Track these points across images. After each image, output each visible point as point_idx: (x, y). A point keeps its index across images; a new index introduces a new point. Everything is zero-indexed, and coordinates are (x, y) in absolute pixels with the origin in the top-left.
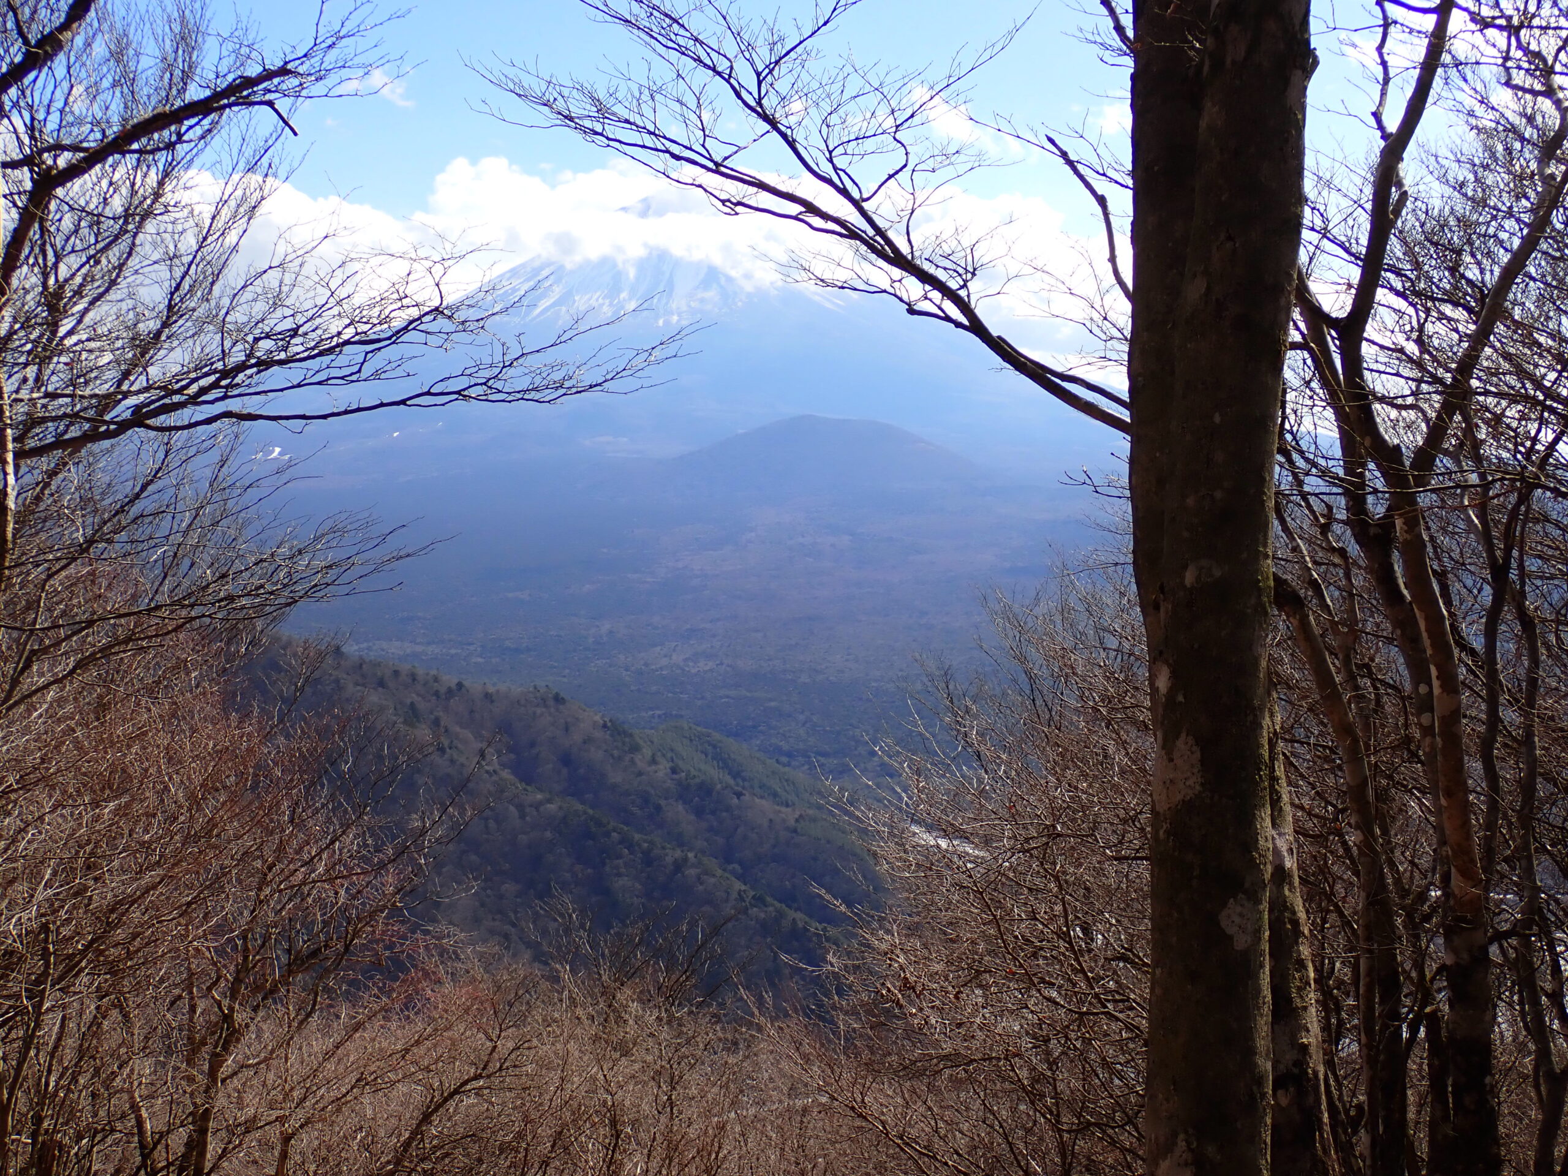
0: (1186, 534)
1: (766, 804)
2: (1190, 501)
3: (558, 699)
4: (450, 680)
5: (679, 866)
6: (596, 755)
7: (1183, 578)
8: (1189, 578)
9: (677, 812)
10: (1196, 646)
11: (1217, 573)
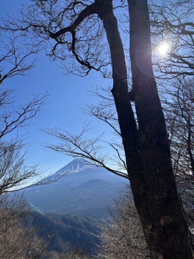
0: (157, 208)
1: (93, 223)
2: (156, 197)
3: (69, 214)
4: (57, 214)
5: (84, 232)
6: (74, 220)
7: (160, 222)
8: (162, 222)
9: (83, 226)
10: (170, 248)
11: (171, 220)
